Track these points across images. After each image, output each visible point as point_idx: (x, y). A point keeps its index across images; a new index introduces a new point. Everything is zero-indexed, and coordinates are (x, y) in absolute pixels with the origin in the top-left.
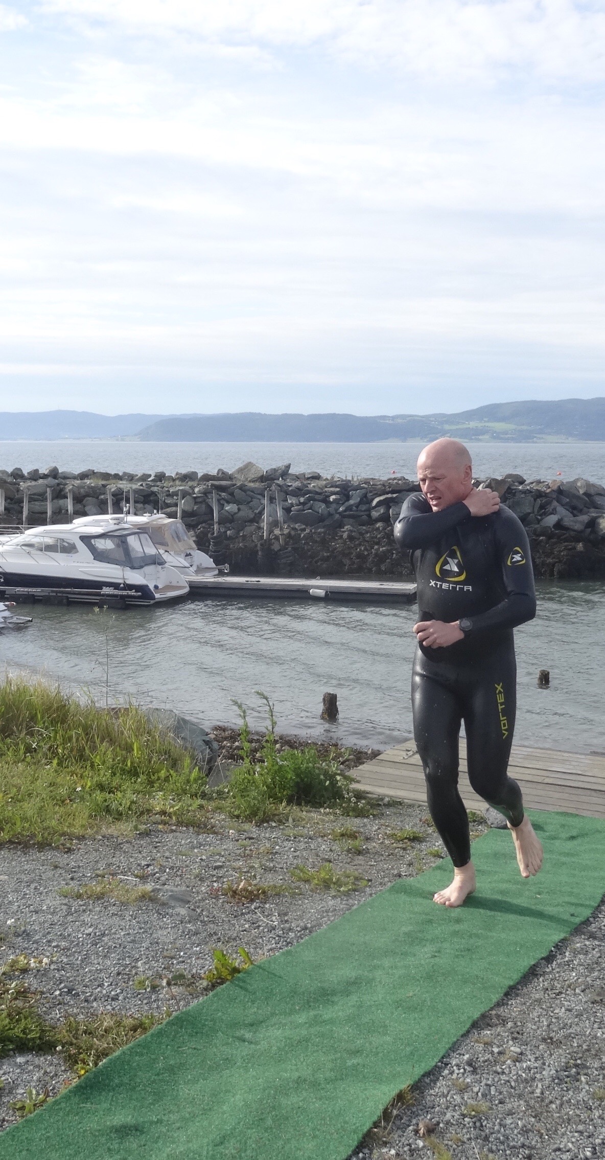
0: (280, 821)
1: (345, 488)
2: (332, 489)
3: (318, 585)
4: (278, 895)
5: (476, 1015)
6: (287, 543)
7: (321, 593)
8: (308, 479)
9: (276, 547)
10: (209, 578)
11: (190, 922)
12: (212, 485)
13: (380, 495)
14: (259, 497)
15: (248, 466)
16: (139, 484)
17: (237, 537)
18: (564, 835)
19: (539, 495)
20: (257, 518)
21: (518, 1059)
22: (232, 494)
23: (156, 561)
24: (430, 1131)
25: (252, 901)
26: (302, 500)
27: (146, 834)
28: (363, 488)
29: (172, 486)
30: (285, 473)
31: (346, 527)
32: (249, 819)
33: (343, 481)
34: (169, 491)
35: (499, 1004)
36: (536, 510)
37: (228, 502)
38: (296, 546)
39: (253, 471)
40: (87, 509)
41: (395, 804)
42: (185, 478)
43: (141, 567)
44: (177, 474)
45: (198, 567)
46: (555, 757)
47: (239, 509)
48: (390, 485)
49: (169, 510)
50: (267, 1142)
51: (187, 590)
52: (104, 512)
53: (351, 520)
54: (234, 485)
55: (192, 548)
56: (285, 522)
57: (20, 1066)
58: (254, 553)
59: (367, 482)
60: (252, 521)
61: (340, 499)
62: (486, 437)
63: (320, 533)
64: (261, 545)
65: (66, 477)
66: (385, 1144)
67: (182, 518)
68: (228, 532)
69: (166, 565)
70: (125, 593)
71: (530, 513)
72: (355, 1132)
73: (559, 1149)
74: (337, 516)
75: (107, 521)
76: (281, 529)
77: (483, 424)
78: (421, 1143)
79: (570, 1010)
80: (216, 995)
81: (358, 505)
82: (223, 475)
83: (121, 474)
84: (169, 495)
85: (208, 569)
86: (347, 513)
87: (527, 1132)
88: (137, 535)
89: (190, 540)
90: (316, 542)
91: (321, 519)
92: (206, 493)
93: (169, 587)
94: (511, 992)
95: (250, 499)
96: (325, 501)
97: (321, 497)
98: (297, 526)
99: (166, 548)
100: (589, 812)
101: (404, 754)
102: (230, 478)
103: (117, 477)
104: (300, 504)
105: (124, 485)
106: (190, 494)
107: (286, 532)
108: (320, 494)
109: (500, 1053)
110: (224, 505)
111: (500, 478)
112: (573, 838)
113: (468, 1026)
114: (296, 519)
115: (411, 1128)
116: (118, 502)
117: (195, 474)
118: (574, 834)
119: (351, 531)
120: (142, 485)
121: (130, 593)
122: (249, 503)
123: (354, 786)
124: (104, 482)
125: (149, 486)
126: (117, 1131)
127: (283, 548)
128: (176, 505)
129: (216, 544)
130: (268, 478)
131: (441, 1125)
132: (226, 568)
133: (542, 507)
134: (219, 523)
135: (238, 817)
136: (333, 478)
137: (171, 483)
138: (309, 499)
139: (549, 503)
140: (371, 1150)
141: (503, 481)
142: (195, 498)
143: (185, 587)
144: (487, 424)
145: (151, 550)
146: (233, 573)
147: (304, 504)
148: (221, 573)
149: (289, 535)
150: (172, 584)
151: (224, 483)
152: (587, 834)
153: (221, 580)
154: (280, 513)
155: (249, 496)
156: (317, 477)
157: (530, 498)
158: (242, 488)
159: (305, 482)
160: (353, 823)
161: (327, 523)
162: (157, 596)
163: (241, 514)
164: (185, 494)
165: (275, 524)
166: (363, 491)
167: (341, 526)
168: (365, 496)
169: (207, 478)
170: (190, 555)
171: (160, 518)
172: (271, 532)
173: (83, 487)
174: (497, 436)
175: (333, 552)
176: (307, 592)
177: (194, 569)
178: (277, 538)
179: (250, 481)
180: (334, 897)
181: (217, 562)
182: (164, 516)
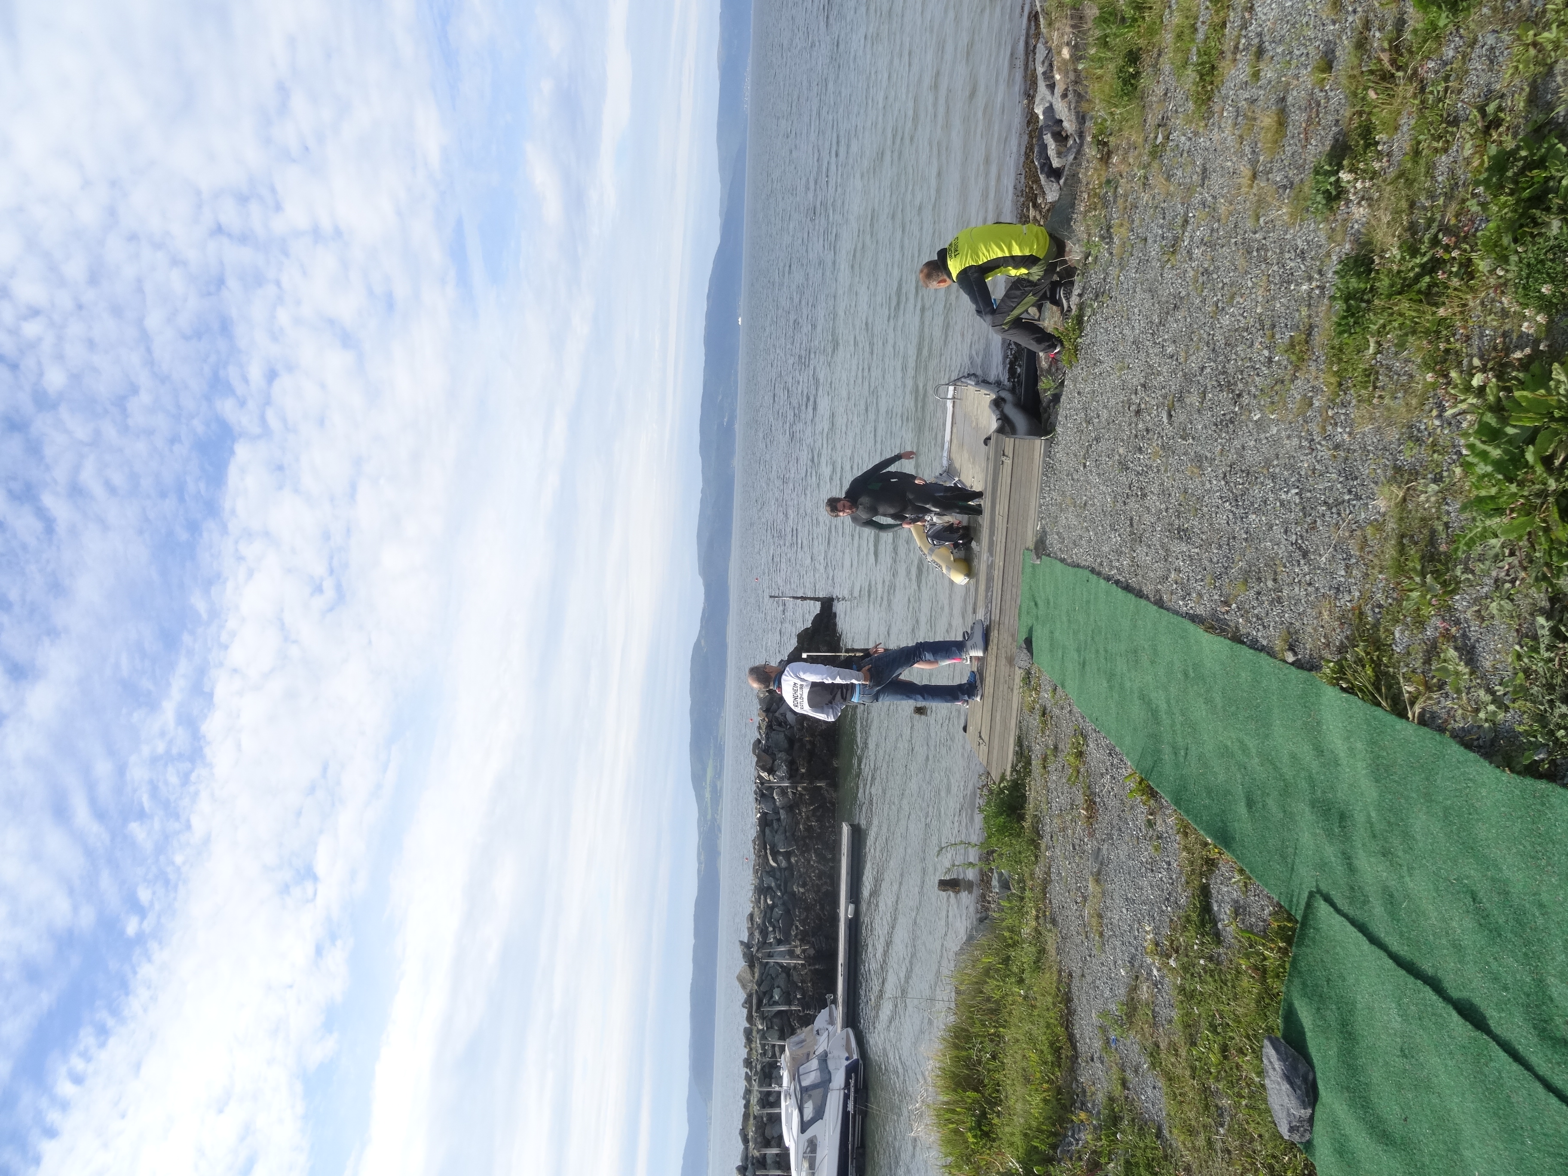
1: (762, 890)
2: (762, 902)
3: (845, 911)
6: (808, 942)
7: (851, 907)
8: (752, 924)
9: (812, 952)
10: (839, 1012)
12: (756, 1012)
13: (768, 860)
14: (767, 968)
15: (740, 979)
16: (754, 1083)
17: (803, 989)
20: (786, 969)
22: (765, 993)
23: (824, 1059)
24: (1226, 603)
25: (1095, 803)
26: (770, 929)
28: (761, 874)
29: (756, 1051)
30: (747, 946)
31: (795, 890)
33: (755, 893)
34: (761, 1054)
37: (772, 997)
38: (811, 934)
39: (745, 975)
40: (776, 1136)
42: (749, 1039)
43: (829, 1073)
44: (745, 1047)
45: (829, 1023)
47: (778, 987)
48: (760, 851)
49: (778, 1054)
51: (850, 1030)
52: (778, 1117)
53: (789, 884)
54: (756, 992)
55: (812, 1029)
56: (790, 944)
57: (1220, 906)
58: (816, 972)
59: (756, 872)
60: (788, 975)
61: (771, 896)
63: (800, 913)
64: (809, 965)
65: (746, 1157)
67: (785, 1039)
68: (798, 996)
69: (827, 1050)
70: (852, 1089)
75: (787, 1107)
76: (796, 947)
80: (1158, 786)
81: (776, 879)
82: (748, 1002)
83: (744, 1102)
84: (764, 1054)
85: (831, 1014)
86: (783, 888)
88: (801, 1077)
89: (803, 1033)
90: (807, 916)
91: (787, 912)
92: (763, 1018)
93: (848, 1048)
94: (1139, 595)
95: (769, 977)
96: (772, 908)
97: (769, 911)
98: (793, 933)
99: (812, 1053)
101: (982, 746)
102: (750, 996)
103: (747, 1106)
104: (774, 930)
105: (755, 1098)
106: (764, 1034)
107: (798, 943)
108: (766, 913)
110: (774, 1001)
111: (756, 759)
113: (1162, 610)
114: (787, 934)
115: (1226, 616)
116: (770, 1101)
117: (746, 1029)
119: (798, 884)
120: (755, 1080)
121: (852, 1084)
122: (772, 978)
123: (1008, 773)
124: (752, 1118)
125: (756, 1073)
127: (813, 946)
128: (774, 1046)
129: (809, 1008)
130: (751, 961)
131: (1222, 599)
132: (830, 997)
134: (789, 1003)
136: (752, 903)
137: (754, 1052)
138: (770, 923)
141: (758, 756)
142: (767, 1028)
143: (847, 1032)
145: (814, 1064)
146: (834, 991)
147: (774, 927)
148: (835, 1002)
149: (802, 941)
150: (845, 1044)
151: (754, 1001)
153: (840, 1001)
154: (782, 948)
155: (766, 977)
156: (751, 917)
157: (773, 734)
158: (759, 984)
159: (755, 927)
161: (791, 907)
162: (855, 1057)
163: (782, 984)
164: (763, 1037)
165: (791, 954)
166: (764, 875)
167: (793, 894)
168: (768, 873)
169: (750, 1019)
170: (817, 1031)
171: (785, 1060)
172: (798, 957)
173: (756, 1139)
175: (815, 901)
176: (850, 920)
177: (831, 1028)
178: (804, 951)
179: (754, 977)
181: (824, 1006)
182: (783, 1056)
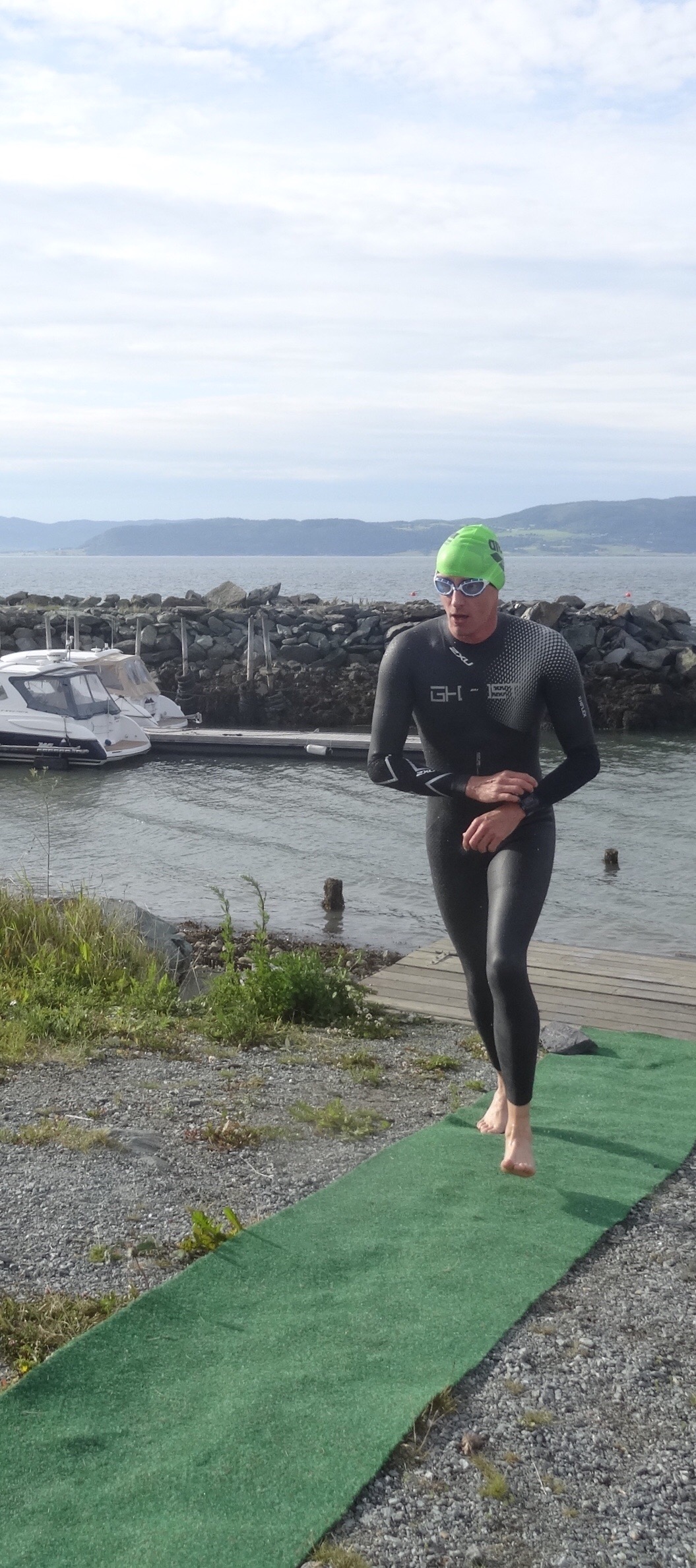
0: (274, 1044)
1: (351, 615)
2: (335, 616)
3: (317, 740)
4: (273, 1139)
5: (534, 1296)
6: (276, 686)
7: (321, 750)
8: (303, 603)
9: (262, 690)
10: (176, 731)
11: (159, 1175)
12: (180, 611)
13: (397, 624)
14: (240, 626)
15: (227, 586)
16: (86, 610)
17: (212, 678)
18: (643, 1063)
19: (603, 622)
20: (238, 653)
21: (589, 1354)
22: (205, 623)
23: (108, 709)
24: (478, 1447)
25: (240, 1147)
26: (296, 630)
27: (101, 1061)
28: (375, 614)
29: (128, 613)
30: (273, 595)
31: (353, 665)
32: (233, 1041)
33: (348, 605)
34: (124, 619)
35: (564, 1282)
36: (599, 643)
37: (201, 634)
38: (288, 689)
39: (233, 592)
40: (18, 642)
41: (422, 1022)
42: (144, 602)
43: (88, 717)
44: (134, 597)
45: (162, 717)
46: (630, 961)
47: (214, 642)
48: (410, 611)
49: (124, 643)
50: (265, 1461)
51: (147, 746)
52: (42, 646)
53: (359, 656)
54: (209, 611)
55: (153, 693)
56: (273, 659)
58: (234, 697)
59: (379, 606)
60: (231, 657)
61: (344, 629)
62: (533, 548)
63: (319, 673)
64: (244, 688)
66: (419, 1464)
67: (141, 653)
68: (201, 672)
69: (121, 715)
70: (67, 750)
71: (590, 647)
72: (379, 1447)
73: (646, 1472)
74: (341, 651)
75: (44, 657)
76: (269, 668)
77: (529, 532)
78: (465, 1464)
79: (656, 1291)
80: (196, 1268)
81: (367, 637)
82: (194, 599)
83: (62, 598)
84: (124, 624)
85: (175, 719)
86: (354, 647)
87: (604, 1448)
88: (83, 676)
89: (151, 681)
90: (314, 684)
91: (320, 655)
92: (172, 621)
93: (123, 743)
94: (578, 1267)
95: (228, 629)
96: (326, 631)
97: (320, 626)
98: (289, 663)
99: (120, 693)
100: (676, 1033)
101: (433, 957)
102: (202, 601)
103: (57, 601)
104: (294, 635)
105: (66, 612)
106: (150, 623)
107: (275, 671)
108: (319, 622)
109: (566, 1346)
110: (194, 637)
111: (551, 601)
112: (654, 1066)
113: (522, 1310)
114: (288, 654)
115: (452, 1443)
116: (59, 633)
117: (158, 596)
118: (657, 1061)
119: (360, 670)
120: (89, 612)
121: (74, 750)
122: (227, 634)
123: (369, 998)
124: (40, 608)
125: (98, 613)
126: (70, 1446)
127: (272, 692)
128: (133, 637)
129: (184, 687)
130: (251, 603)
131: (491, 1440)
132: (198, 718)
133: (607, 638)
134: (189, 660)
135: (219, 1039)
136: (335, 601)
137: (127, 609)
138: (305, 629)
139: (616, 633)
140: (401, 1472)
141: (555, 606)
142: (157, 628)
143: (145, 743)
144: (534, 532)
145: (101, 695)
146: (207, 724)
147: (298, 635)
148: (191, 725)
149: (279, 676)
150: (128, 739)
151: (194, 608)
152: (673, 1062)
153: (191, 733)
154: (267, 647)
155: (226, 624)
156: (315, 601)
157: (590, 627)
158: (219, 615)
159: (300, 607)
160: (368, 1047)
161: (328, 659)
162: (109, 754)
163: (218, 648)
164: (144, 623)
165: (260, 661)
166: (375, 618)
167: (346, 663)
168: (377, 624)
169: (172, 602)
170: (151, 701)
171: (112, 654)
172: (255, 671)
173: (14, 615)
174: (548, 548)
175: (336, 696)
176: (302, 748)
177: (157, 718)
178: (263, 679)
179: (228, 607)
180: (346, 1143)
181: (186, 711)
182: (117, 651)
